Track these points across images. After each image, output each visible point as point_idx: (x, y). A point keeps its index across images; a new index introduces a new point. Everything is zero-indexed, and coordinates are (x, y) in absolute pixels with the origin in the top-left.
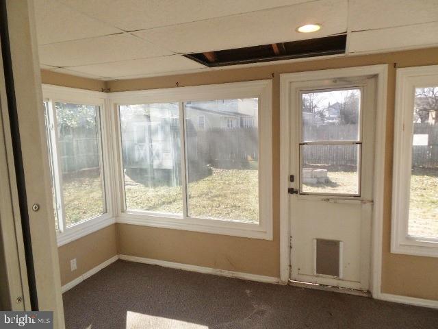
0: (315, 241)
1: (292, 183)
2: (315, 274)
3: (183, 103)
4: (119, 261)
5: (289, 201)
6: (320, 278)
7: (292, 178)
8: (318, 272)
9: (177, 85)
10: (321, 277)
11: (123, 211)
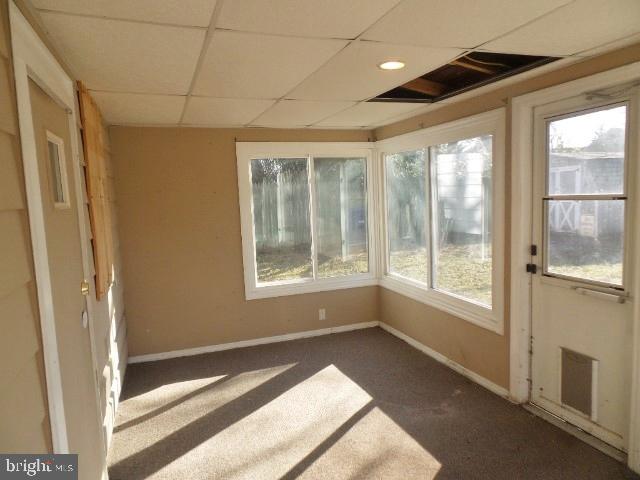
0: (560, 350)
1: (534, 257)
2: (560, 403)
3: (429, 149)
4: (378, 328)
5: (531, 284)
6: (567, 412)
7: (533, 250)
8: (563, 400)
9: (422, 126)
10: (569, 410)
11: (386, 274)
